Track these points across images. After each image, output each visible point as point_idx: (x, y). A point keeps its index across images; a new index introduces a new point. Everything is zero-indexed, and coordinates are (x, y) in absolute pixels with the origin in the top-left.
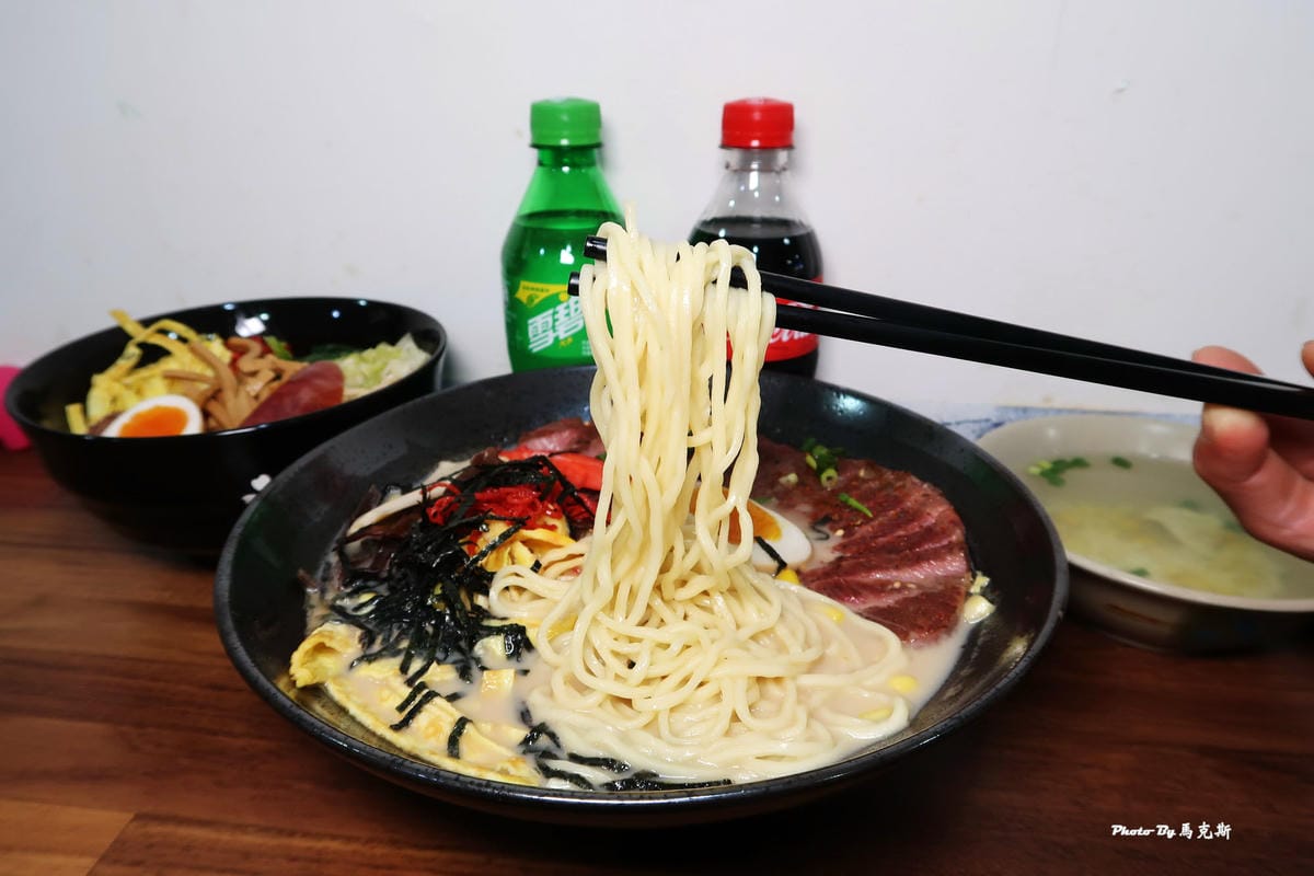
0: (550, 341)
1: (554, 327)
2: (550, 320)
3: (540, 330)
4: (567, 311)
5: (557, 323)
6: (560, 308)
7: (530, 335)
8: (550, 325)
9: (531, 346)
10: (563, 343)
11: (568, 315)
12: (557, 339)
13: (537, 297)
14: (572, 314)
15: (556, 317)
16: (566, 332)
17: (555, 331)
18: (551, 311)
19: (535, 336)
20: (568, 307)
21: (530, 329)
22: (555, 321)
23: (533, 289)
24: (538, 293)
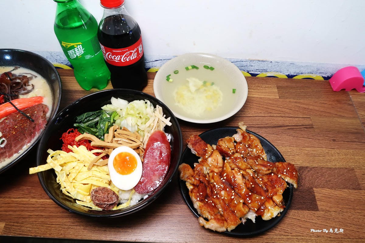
0: (76, 57)
1: (75, 53)
2: (73, 51)
5: (76, 53)
12: (77, 56)
14: (79, 49)
15: (75, 51)
16: (79, 54)
17: (76, 54)
18: (73, 50)
20: (78, 48)
22: (75, 52)
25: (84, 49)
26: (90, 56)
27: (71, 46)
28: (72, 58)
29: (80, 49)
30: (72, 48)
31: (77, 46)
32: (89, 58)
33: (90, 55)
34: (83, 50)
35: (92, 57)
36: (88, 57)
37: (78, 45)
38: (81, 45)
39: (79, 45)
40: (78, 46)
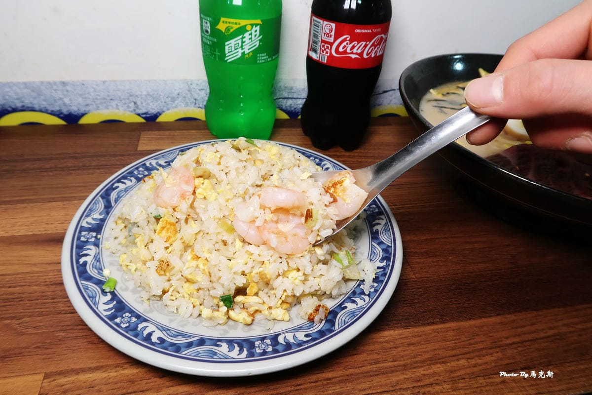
1: (242, 46)
2: (240, 42)
3: (233, 49)
4: (250, 36)
5: (244, 44)
6: (247, 35)
7: (227, 52)
8: (240, 45)
9: (226, 59)
10: (247, 56)
11: (251, 38)
12: (243, 54)
13: (232, 28)
14: (253, 38)
15: (244, 40)
16: (249, 49)
17: (242, 49)
18: (241, 37)
19: (229, 52)
20: (251, 34)
21: (227, 47)
22: (243, 42)
23: (230, 23)
24: (234, 25)
25: (261, 37)
26: (265, 58)
27: (238, 26)
28: (229, 61)
29: (255, 36)
30: (241, 31)
31: (252, 28)
32: (263, 61)
33: (266, 55)
34: (259, 40)
35: (269, 60)
36: (263, 58)
37: (254, 26)
38: (259, 27)
39: (256, 25)
40: (254, 29)
